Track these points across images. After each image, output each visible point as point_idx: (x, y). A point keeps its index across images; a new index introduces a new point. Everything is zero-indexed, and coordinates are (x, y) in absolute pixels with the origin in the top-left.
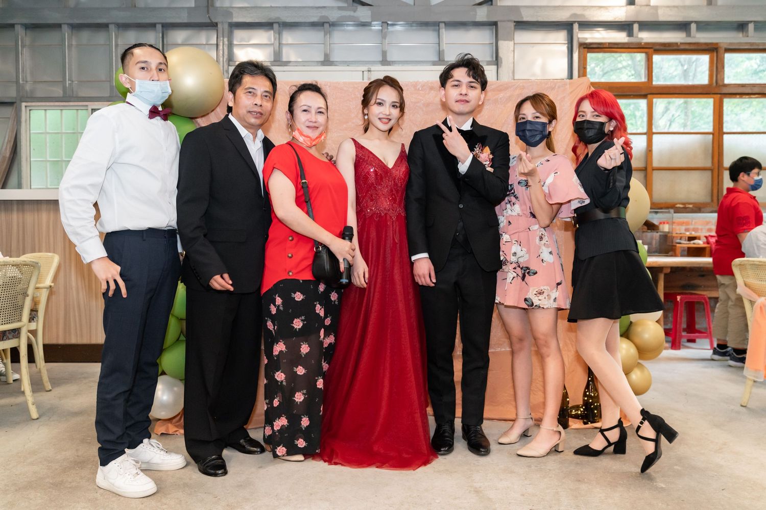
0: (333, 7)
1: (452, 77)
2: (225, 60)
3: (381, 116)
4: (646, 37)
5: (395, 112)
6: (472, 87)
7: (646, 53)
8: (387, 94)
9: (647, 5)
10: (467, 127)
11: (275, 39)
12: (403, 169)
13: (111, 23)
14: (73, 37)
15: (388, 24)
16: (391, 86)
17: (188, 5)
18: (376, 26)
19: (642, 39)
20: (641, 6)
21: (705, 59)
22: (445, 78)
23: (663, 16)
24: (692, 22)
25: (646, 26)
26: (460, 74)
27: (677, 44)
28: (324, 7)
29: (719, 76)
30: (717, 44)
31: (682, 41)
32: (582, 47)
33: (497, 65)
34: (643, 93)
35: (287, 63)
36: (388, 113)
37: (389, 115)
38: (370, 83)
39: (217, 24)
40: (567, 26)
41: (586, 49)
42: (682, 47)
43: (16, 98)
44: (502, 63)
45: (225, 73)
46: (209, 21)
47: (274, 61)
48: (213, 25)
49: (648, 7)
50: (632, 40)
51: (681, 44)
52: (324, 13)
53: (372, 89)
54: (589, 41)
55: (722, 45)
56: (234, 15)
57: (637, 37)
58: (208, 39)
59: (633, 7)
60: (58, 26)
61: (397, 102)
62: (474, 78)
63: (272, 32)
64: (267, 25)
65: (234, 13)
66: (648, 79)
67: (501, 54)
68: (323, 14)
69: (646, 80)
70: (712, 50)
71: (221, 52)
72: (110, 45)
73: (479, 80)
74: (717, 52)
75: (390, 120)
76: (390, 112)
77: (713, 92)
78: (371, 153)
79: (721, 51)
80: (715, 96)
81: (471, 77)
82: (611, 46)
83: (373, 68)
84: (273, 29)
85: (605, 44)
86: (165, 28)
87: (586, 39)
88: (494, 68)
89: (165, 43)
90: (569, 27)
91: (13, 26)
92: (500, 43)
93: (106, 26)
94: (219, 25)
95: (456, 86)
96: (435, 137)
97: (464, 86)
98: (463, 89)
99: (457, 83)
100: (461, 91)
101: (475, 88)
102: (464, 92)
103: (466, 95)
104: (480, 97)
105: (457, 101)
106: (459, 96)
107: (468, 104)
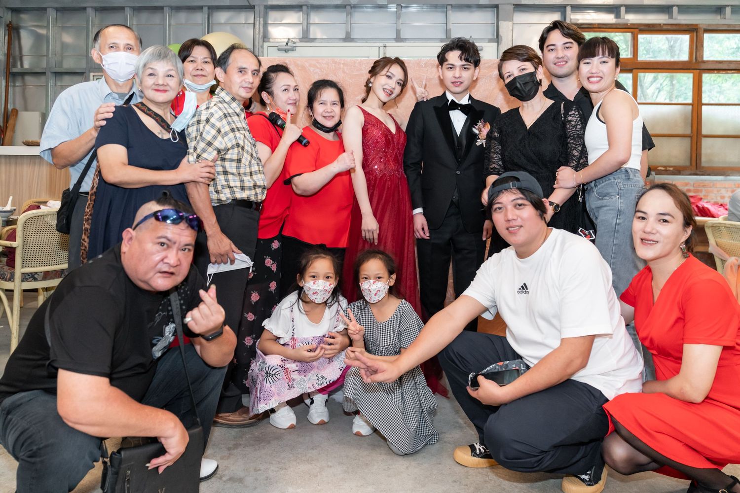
1: (446, 60)
2: (260, 37)
3: (386, 87)
4: (632, 18)
5: (398, 89)
6: (465, 68)
7: (632, 33)
10: (465, 101)
11: (304, 19)
13: (166, 6)
14: (134, 18)
15: (402, 7)
16: (401, 65)
18: (393, 8)
19: (628, 20)
21: (686, 38)
22: (442, 59)
24: (674, 6)
25: (632, 8)
26: (454, 57)
27: (660, 24)
29: (698, 54)
30: (697, 25)
31: (665, 22)
33: (498, 42)
34: (629, 68)
35: (313, 40)
36: (393, 87)
39: (254, 6)
40: (561, 9)
42: (665, 28)
43: (85, 69)
44: (502, 40)
45: (260, 48)
46: (248, 4)
47: (302, 38)
48: (251, 8)
50: (619, 21)
51: (664, 24)
53: (382, 64)
54: (580, 22)
55: (701, 26)
57: (624, 19)
58: (246, 19)
60: (122, 9)
61: (402, 81)
62: (467, 60)
63: (301, 13)
64: (298, 8)
66: (634, 56)
67: (501, 33)
69: (632, 56)
70: (693, 30)
71: (257, 30)
72: (164, 25)
73: (472, 62)
74: (697, 32)
75: (392, 93)
77: (693, 68)
78: (378, 119)
79: (701, 32)
80: (695, 71)
81: (464, 60)
82: (600, 26)
83: (388, 44)
84: (302, 10)
85: (595, 24)
86: (210, 10)
87: (578, 20)
88: (495, 44)
89: (210, 22)
90: (563, 10)
91: (85, 9)
92: (501, 23)
93: (161, 8)
94: (256, 8)
95: (451, 68)
96: (436, 108)
97: (458, 69)
98: (457, 72)
99: (451, 66)
100: (454, 74)
101: (468, 69)
102: (457, 75)
103: (460, 77)
104: (474, 73)
105: (452, 83)
106: (454, 78)
107: (462, 85)
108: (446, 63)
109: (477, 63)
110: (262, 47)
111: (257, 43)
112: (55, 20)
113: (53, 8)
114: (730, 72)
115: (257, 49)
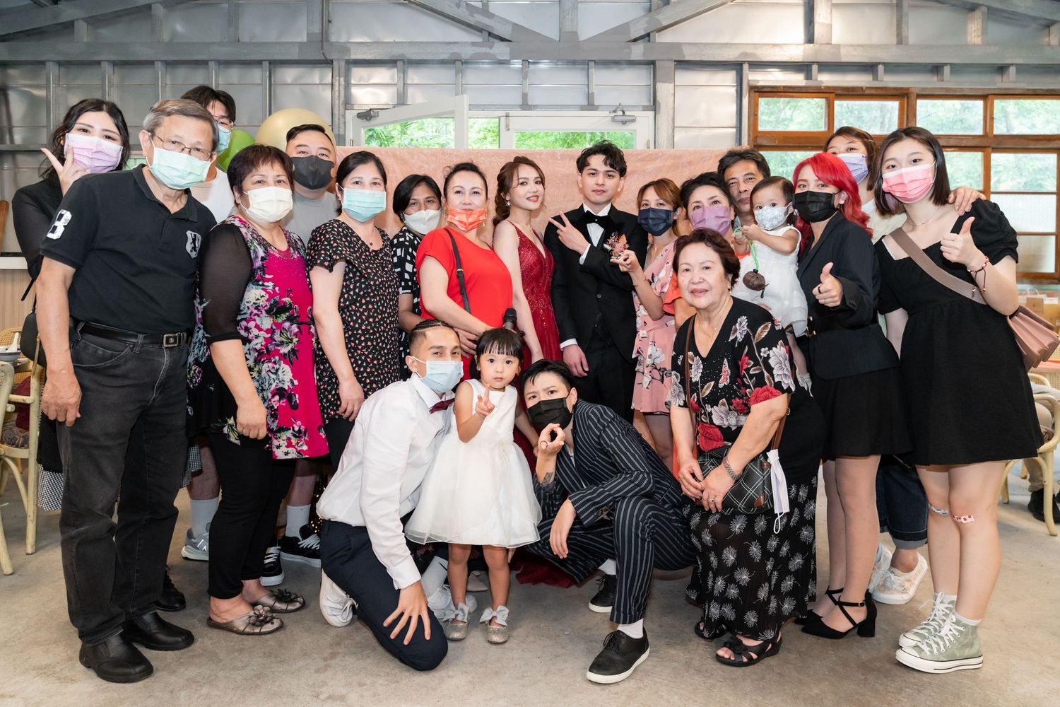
0: (466, 43)
1: (589, 165)
2: (341, 103)
4: (826, 79)
6: (610, 176)
7: (826, 98)
9: (827, 44)
10: (604, 212)
11: (399, 79)
13: (211, 60)
14: (168, 76)
15: (529, 62)
17: (299, 40)
18: (517, 64)
19: (822, 82)
20: (821, 44)
21: (894, 105)
22: (582, 163)
23: (846, 56)
24: (879, 63)
25: (826, 67)
26: (597, 161)
27: (862, 88)
28: (456, 43)
30: (908, 89)
31: (868, 85)
32: (753, 91)
33: (655, 110)
39: (332, 61)
40: (737, 66)
41: (757, 93)
42: (868, 92)
44: (660, 108)
45: (341, 118)
46: (324, 58)
47: (397, 103)
48: (328, 63)
49: (829, 46)
50: (810, 83)
51: (867, 88)
52: (456, 49)
54: (761, 84)
55: (913, 90)
56: (352, 52)
57: (817, 80)
58: (322, 78)
59: (811, 45)
60: (151, 63)
62: (612, 166)
63: (395, 70)
64: (390, 63)
65: (352, 48)
66: (829, 129)
67: (658, 98)
68: (454, 51)
69: (826, 129)
70: (901, 95)
71: (337, 94)
73: (617, 169)
74: (908, 98)
75: (538, 197)
79: (913, 97)
81: (609, 166)
82: (786, 90)
83: (511, 114)
84: (396, 67)
85: (780, 87)
86: (272, 66)
87: (758, 81)
88: (651, 114)
89: (273, 83)
90: (738, 67)
91: (98, 63)
92: (659, 85)
93: (205, 63)
94: (335, 63)
95: (593, 174)
97: (601, 176)
98: (600, 179)
99: (593, 172)
100: (598, 180)
101: (613, 176)
102: (600, 182)
103: (603, 185)
104: (619, 183)
105: (594, 191)
106: (595, 186)
107: (605, 194)
108: (588, 168)
109: (623, 172)
110: (344, 116)
111: (336, 112)
112: (57, 78)
113: (54, 61)
114: (950, 150)
115: (336, 119)
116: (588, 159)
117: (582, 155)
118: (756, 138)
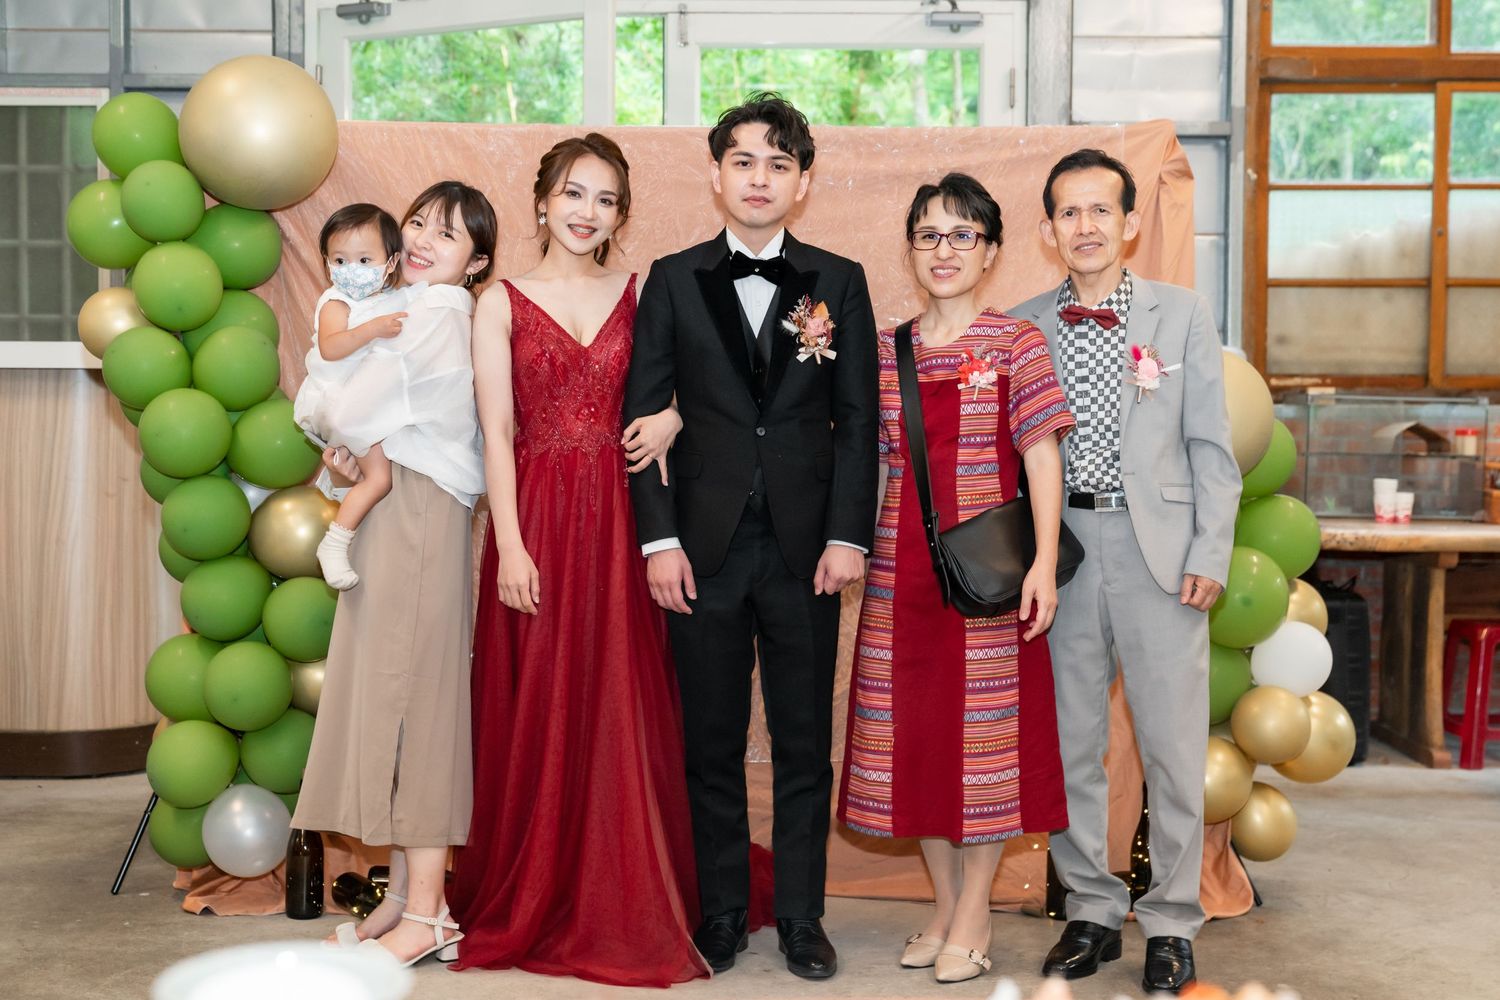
1: (734, 144)
3: (574, 220)
5: (607, 215)
6: (779, 167)
8: (591, 174)
10: (771, 250)
12: (617, 346)
16: (602, 156)
22: (720, 141)
26: (753, 137)
34: (1424, 75)
36: (589, 216)
37: (592, 220)
38: (556, 147)
53: (559, 160)
61: (612, 194)
62: (783, 147)
66: (1439, 40)
69: (1433, 42)
73: (794, 152)
75: (595, 230)
76: (594, 213)
78: (545, 314)
81: (777, 146)
83: (692, 5)
88: (1020, 7)
95: (744, 164)
96: (700, 274)
97: (761, 168)
98: (759, 174)
99: (745, 159)
100: (753, 177)
101: (785, 169)
102: (760, 181)
103: (765, 186)
104: (799, 184)
105: (745, 200)
106: (749, 189)
107: (769, 206)
108: (733, 150)
109: (806, 160)
110: (302, 9)
111: (283, 1)
115: (283, 19)
116: (733, 130)
117: (720, 124)
118: (1264, 63)
